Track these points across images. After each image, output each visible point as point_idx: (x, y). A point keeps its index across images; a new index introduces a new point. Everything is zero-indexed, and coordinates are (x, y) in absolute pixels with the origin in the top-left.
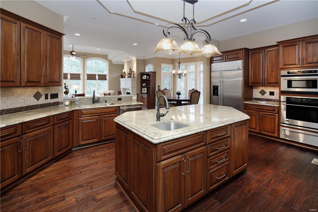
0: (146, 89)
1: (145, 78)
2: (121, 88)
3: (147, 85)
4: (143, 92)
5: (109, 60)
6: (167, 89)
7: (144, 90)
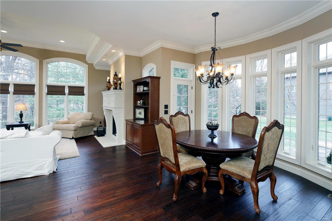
0: (142, 111)
1: (142, 90)
2: (104, 108)
3: (144, 103)
4: (138, 116)
5: (89, 62)
6: (182, 114)
7: (140, 113)
